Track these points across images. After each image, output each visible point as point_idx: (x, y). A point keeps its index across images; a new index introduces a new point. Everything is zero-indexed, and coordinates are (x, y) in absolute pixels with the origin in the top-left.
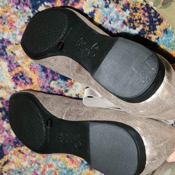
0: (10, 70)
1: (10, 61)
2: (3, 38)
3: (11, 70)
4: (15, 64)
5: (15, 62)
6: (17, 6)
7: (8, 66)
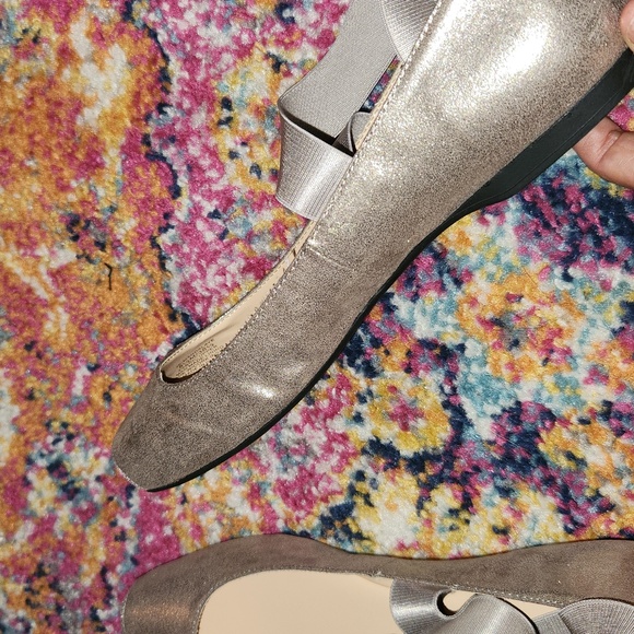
0: (570, 526)
1: (565, 492)
2: (518, 403)
3: (575, 523)
4: (590, 501)
5: (588, 493)
6: (566, 270)
7: (561, 511)
